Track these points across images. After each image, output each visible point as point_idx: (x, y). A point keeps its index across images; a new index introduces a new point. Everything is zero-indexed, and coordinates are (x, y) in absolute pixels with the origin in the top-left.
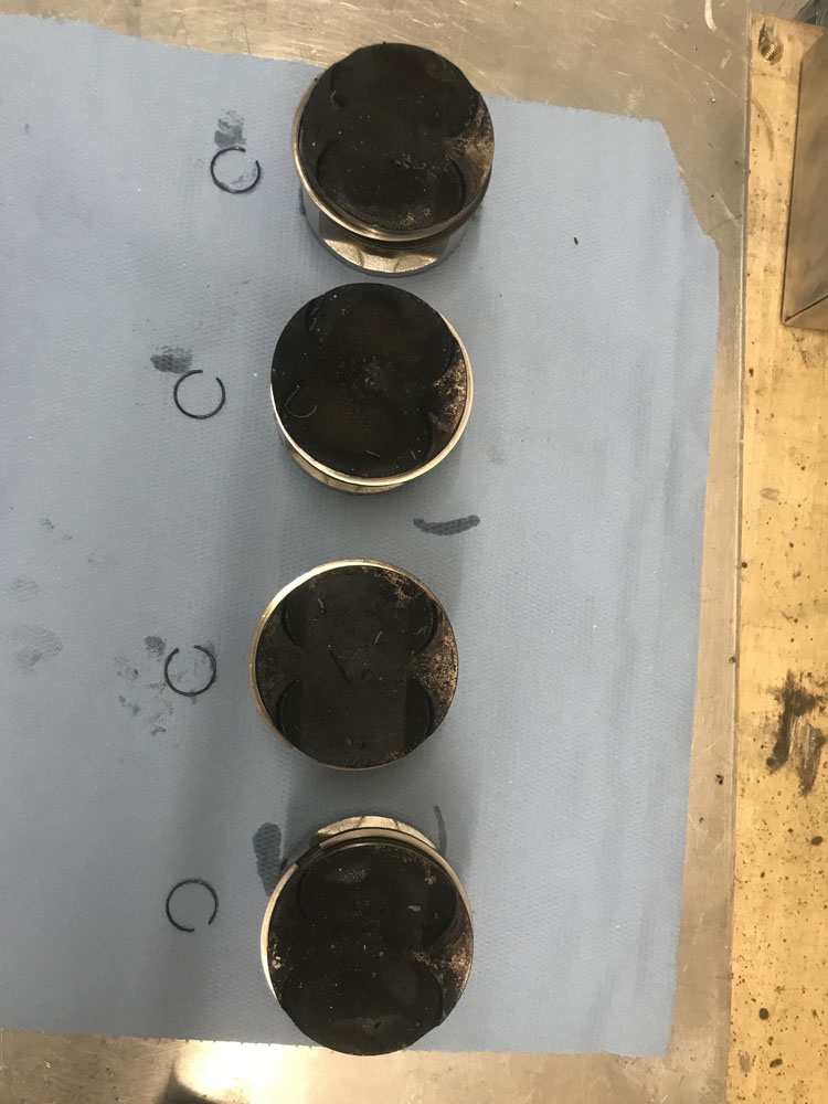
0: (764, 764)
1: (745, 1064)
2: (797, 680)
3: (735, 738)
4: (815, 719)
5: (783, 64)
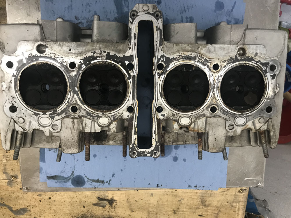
0: (98, 196)
1: (40, 195)
2: (115, 202)
3: (103, 191)
4: (108, 206)
5: (239, 194)
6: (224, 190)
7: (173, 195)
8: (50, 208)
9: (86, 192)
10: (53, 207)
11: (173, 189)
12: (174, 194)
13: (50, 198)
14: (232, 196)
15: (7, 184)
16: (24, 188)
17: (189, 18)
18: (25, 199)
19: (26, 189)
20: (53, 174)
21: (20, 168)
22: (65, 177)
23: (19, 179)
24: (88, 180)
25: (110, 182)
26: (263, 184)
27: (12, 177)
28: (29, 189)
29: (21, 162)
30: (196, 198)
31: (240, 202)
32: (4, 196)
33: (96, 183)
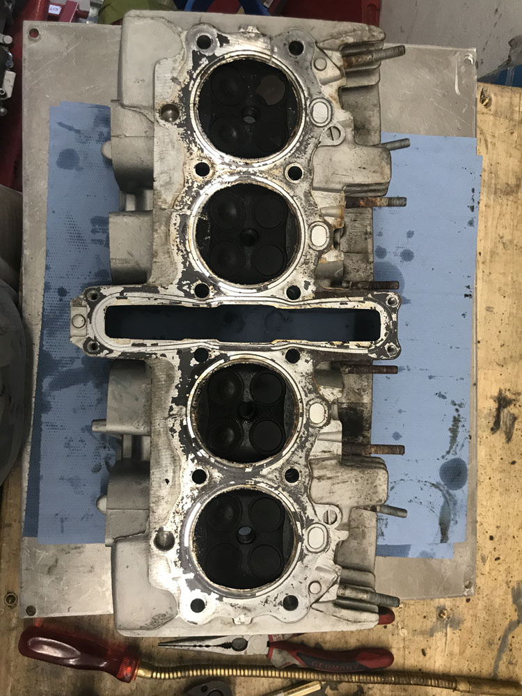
0: (490, 430)
1: (484, 560)
2: (503, 392)
3: (477, 419)
4: (512, 409)
5: (492, 107)
6: (483, 140)
7: (491, 261)
8: (514, 537)
9: (478, 458)
10: (513, 530)
11: (477, 262)
12: (488, 258)
13: (491, 538)
14: (497, 122)
15: (458, 631)
16: (467, 592)
17: (94, 226)
18: (492, 592)
19: (470, 588)
20: (437, 528)
21: (421, 600)
22: (444, 504)
23: (447, 602)
24: (452, 452)
25: (457, 403)
26: (469, 50)
27: (442, 617)
28: (470, 583)
29: (409, 598)
30: (499, 207)
31: (511, 104)
32: (484, 638)
33: (458, 435)
